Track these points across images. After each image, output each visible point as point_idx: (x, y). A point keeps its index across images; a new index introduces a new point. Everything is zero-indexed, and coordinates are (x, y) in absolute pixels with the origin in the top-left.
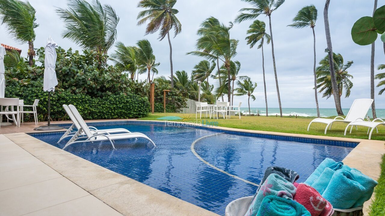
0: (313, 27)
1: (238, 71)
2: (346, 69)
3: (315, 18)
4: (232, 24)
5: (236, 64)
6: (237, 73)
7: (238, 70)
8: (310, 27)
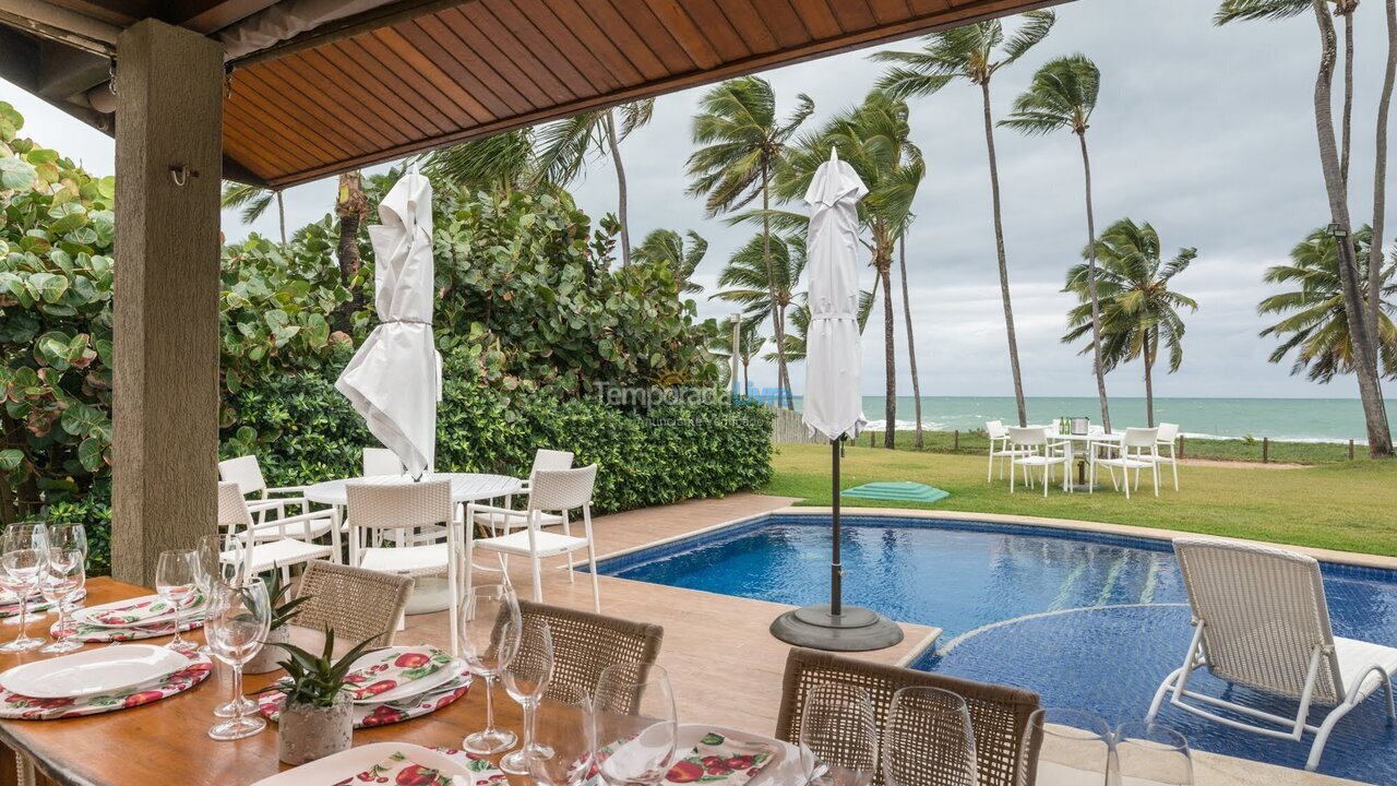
0: (1080, 130)
1: (798, 273)
2: (1169, 275)
3: (1092, 102)
4: (811, 102)
5: (790, 248)
6: (797, 279)
7: (800, 267)
8: (1072, 129)
